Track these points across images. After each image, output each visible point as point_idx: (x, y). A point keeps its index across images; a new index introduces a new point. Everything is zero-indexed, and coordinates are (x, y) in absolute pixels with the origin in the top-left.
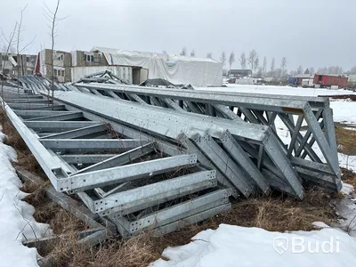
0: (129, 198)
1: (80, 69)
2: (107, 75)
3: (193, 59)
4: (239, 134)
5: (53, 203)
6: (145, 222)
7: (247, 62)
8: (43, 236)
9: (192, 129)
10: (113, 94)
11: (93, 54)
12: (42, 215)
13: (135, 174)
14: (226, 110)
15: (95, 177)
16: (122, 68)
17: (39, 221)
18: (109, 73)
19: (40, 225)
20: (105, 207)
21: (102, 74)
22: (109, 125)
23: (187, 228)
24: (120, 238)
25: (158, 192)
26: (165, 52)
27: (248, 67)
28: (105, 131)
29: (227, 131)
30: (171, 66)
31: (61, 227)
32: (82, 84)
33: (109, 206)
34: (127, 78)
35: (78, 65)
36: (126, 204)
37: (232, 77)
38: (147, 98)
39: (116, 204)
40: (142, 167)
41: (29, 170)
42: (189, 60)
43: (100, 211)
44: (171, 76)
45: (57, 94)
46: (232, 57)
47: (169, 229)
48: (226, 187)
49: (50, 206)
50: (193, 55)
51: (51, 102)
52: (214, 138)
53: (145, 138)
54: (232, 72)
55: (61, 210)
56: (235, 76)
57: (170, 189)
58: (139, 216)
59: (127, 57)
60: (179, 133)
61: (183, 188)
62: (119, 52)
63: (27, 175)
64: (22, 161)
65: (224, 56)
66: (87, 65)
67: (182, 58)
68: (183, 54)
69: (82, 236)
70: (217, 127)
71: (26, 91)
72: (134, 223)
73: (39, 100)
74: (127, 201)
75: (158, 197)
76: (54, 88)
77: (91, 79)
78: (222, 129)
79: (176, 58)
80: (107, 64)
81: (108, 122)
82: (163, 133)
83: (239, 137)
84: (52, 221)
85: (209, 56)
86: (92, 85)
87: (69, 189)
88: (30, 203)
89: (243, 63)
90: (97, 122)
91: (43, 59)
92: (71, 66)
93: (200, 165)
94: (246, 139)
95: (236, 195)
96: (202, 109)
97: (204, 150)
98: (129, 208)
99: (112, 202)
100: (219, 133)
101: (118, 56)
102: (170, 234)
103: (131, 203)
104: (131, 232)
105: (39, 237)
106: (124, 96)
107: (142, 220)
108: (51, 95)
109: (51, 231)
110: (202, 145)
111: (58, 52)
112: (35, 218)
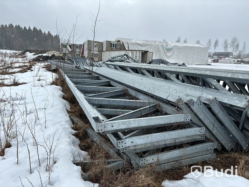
0: (141, 141)
1: (108, 53)
2: (125, 57)
3: (186, 45)
4: (225, 102)
5: (90, 139)
6: (151, 159)
7: (229, 46)
8: (85, 159)
9: (187, 95)
10: (130, 70)
11: (116, 43)
12: (84, 146)
13: (145, 125)
14: (214, 82)
15: (119, 124)
16: (135, 52)
17: (82, 149)
18: (127, 56)
19: (83, 152)
20: (124, 146)
21: (122, 56)
22: (127, 90)
23: (180, 168)
24: (133, 168)
25: (160, 139)
26: (165, 40)
27: (230, 50)
28: (124, 94)
29: (215, 98)
30: (169, 50)
31: (95, 155)
32: (109, 63)
33: (127, 145)
34: (138, 58)
35: (107, 50)
36: (138, 145)
37: (216, 58)
38: (152, 73)
39: (132, 144)
40: (150, 121)
41: (77, 116)
42: (182, 45)
43: (121, 148)
44: (168, 57)
45: (95, 69)
46: (216, 43)
47: (167, 167)
48: (212, 141)
49: (89, 141)
50: (185, 42)
51: (90, 74)
52: (204, 104)
53: (152, 100)
54: (216, 54)
55: (95, 144)
56: (219, 57)
57: (169, 138)
58: (146, 154)
59: (139, 44)
60: (177, 98)
61: (178, 138)
62: (133, 41)
63: (76, 119)
64: (73, 110)
65: (210, 42)
66: (112, 50)
67: (178, 44)
68: (178, 41)
69: (109, 163)
70: (207, 95)
71: (76, 67)
72: (143, 159)
73: (84, 72)
74: (139, 143)
75: (160, 143)
76: (92, 65)
77: (115, 59)
78: (211, 97)
79: (173, 44)
80: (125, 50)
81: (126, 88)
82: (165, 98)
83: (225, 103)
84: (90, 150)
85: (198, 42)
86: (116, 63)
87: (103, 131)
88: (77, 138)
89: (226, 47)
90: (119, 88)
91: (86, 47)
92: (102, 51)
93: (193, 123)
94: (231, 105)
95: (220, 148)
96: (194, 81)
97: (196, 112)
98: (140, 148)
99: (129, 142)
100: (209, 100)
101: (133, 44)
102: (168, 170)
103: (141, 145)
104: (141, 165)
105: (82, 160)
106: (136, 70)
107: (148, 158)
108: (91, 70)
109: (89, 156)
110: (195, 108)
111: (95, 42)
112: (80, 147)
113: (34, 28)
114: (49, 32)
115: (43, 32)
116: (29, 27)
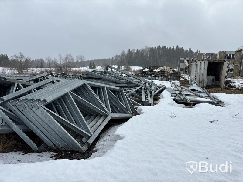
16: (199, 63)
34: (202, 71)
113: (177, 46)
114: (190, 49)
115: (185, 50)
116: (173, 47)
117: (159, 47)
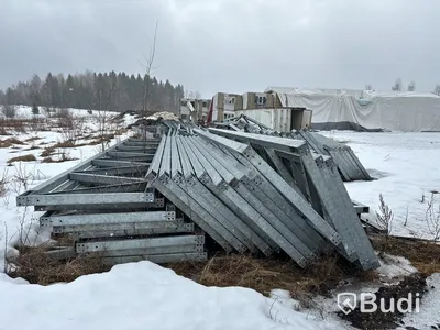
2: (242, 119)
6: (93, 246)
11: (265, 95)
15: (47, 199)
16: (280, 110)
20: (49, 224)
30: (365, 105)
35: (249, 108)
44: (364, 118)
50: (411, 88)
59: (306, 96)
62: (298, 91)
66: (257, 108)
68: (397, 88)
72: (81, 244)
79: (375, 94)
91: (215, 104)
99: (57, 221)
101: (296, 96)
107: (90, 244)
111: (230, 95)
113: (146, 75)
114: (168, 81)
115: (159, 82)
116: (139, 75)
117: (113, 73)
